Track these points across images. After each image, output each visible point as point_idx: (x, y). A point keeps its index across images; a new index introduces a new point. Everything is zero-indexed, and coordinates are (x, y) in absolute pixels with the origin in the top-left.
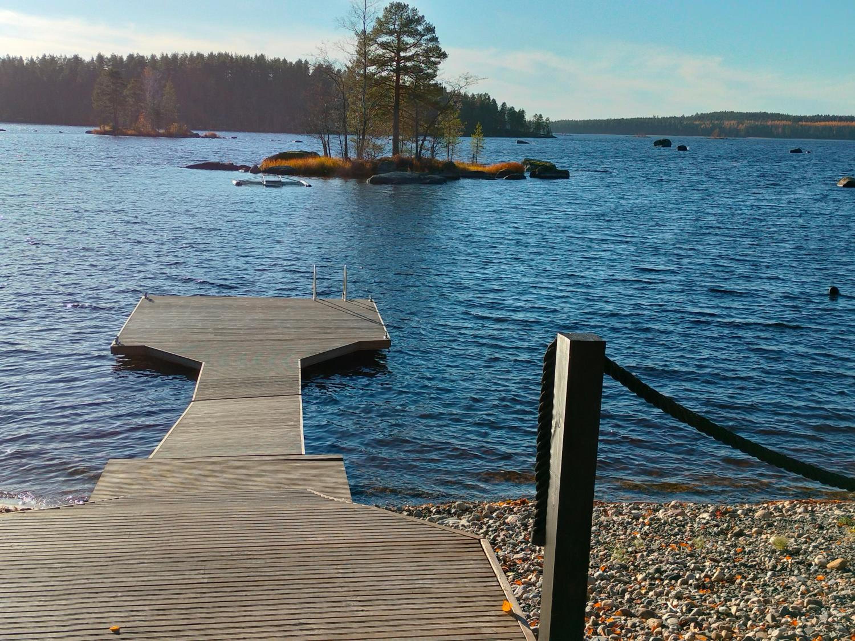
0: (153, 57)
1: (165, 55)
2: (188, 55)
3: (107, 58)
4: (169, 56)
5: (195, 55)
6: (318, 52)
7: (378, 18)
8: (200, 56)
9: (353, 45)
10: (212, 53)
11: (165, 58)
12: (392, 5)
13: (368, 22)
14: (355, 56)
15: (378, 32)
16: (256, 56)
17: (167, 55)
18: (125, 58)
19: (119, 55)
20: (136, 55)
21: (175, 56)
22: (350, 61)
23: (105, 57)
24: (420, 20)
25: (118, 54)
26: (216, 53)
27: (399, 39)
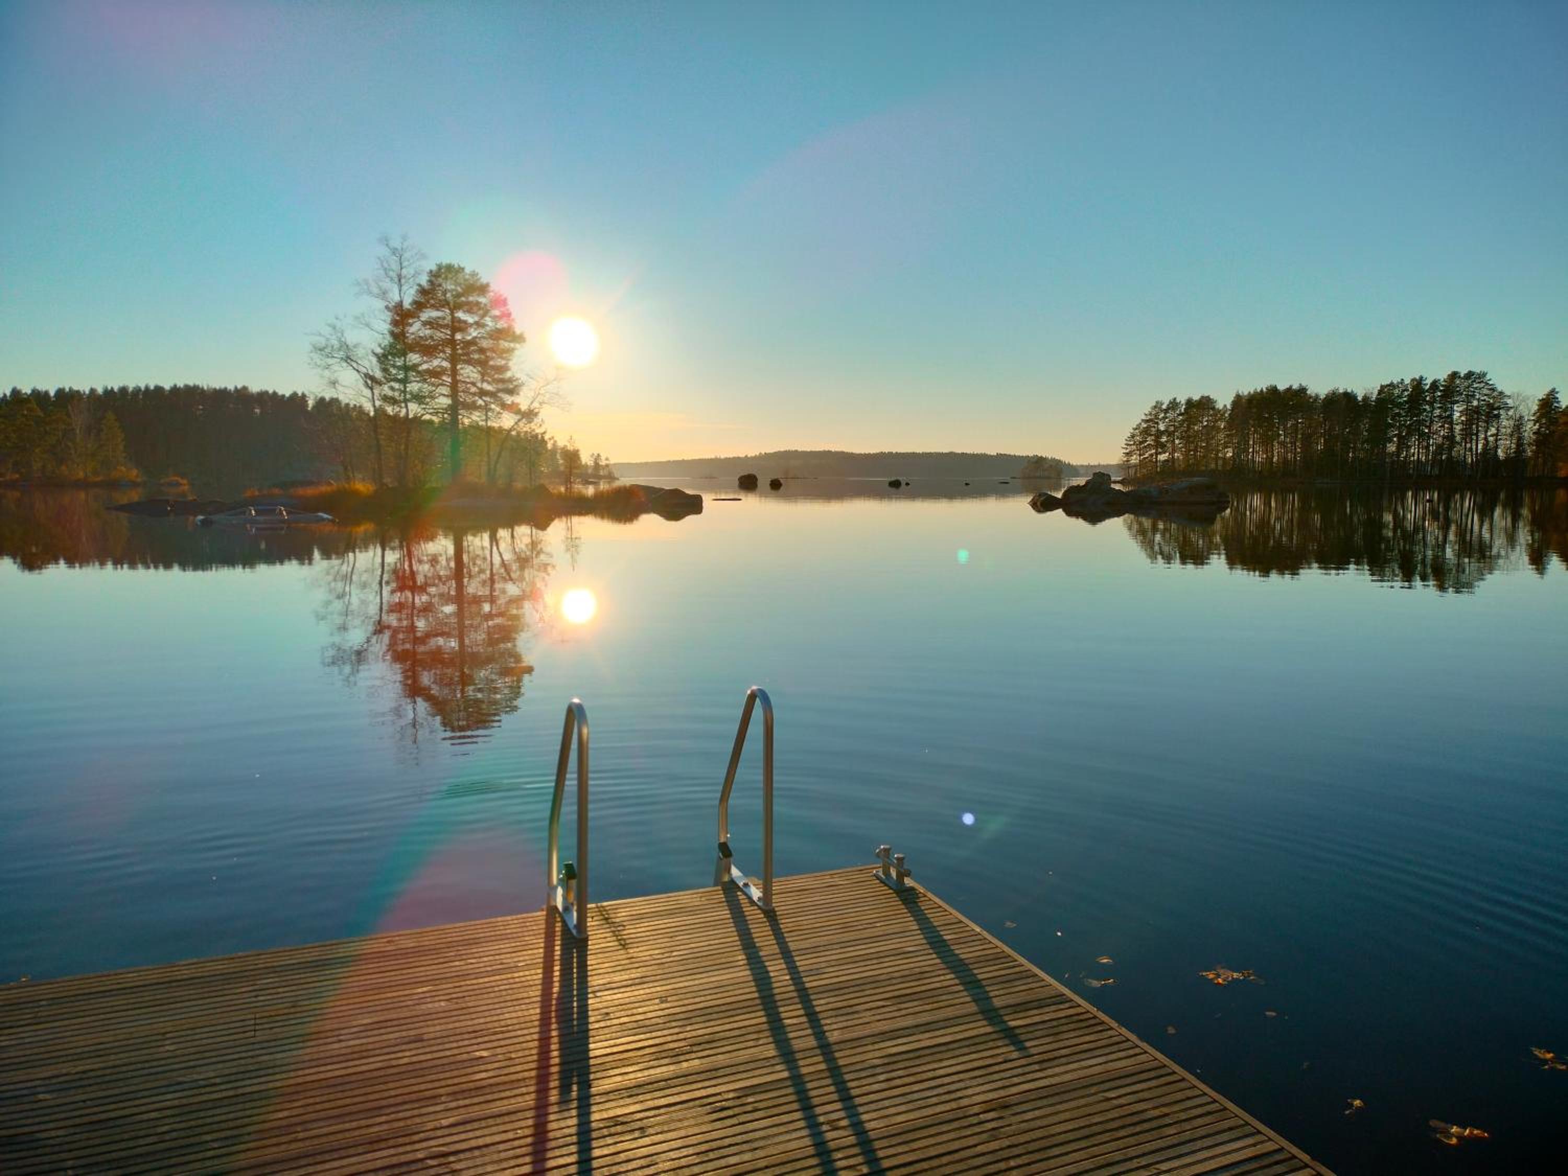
0: (93, 391)
1: (109, 388)
2: (143, 389)
3: (26, 394)
4: (116, 389)
5: (152, 388)
6: (329, 329)
7: (419, 285)
8: (159, 389)
9: (385, 321)
10: (175, 386)
11: (109, 393)
12: (440, 267)
13: (404, 288)
14: (388, 340)
15: (419, 306)
16: (236, 388)
17: (112, 388)
18: (52, 393)
19: (44, 390)
20: (67, 390)
21: (123, 390)
22: (380, 345)
23: (24, 392)
24: (483, 289)
25: (42, 387)
26: (181, 384)
27: (452, 314)
